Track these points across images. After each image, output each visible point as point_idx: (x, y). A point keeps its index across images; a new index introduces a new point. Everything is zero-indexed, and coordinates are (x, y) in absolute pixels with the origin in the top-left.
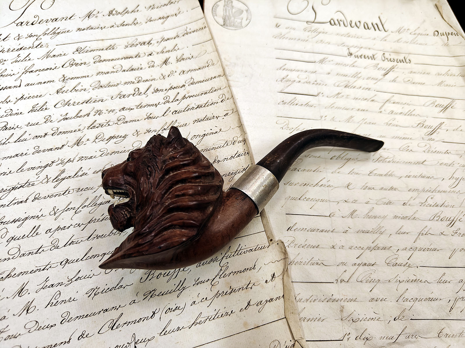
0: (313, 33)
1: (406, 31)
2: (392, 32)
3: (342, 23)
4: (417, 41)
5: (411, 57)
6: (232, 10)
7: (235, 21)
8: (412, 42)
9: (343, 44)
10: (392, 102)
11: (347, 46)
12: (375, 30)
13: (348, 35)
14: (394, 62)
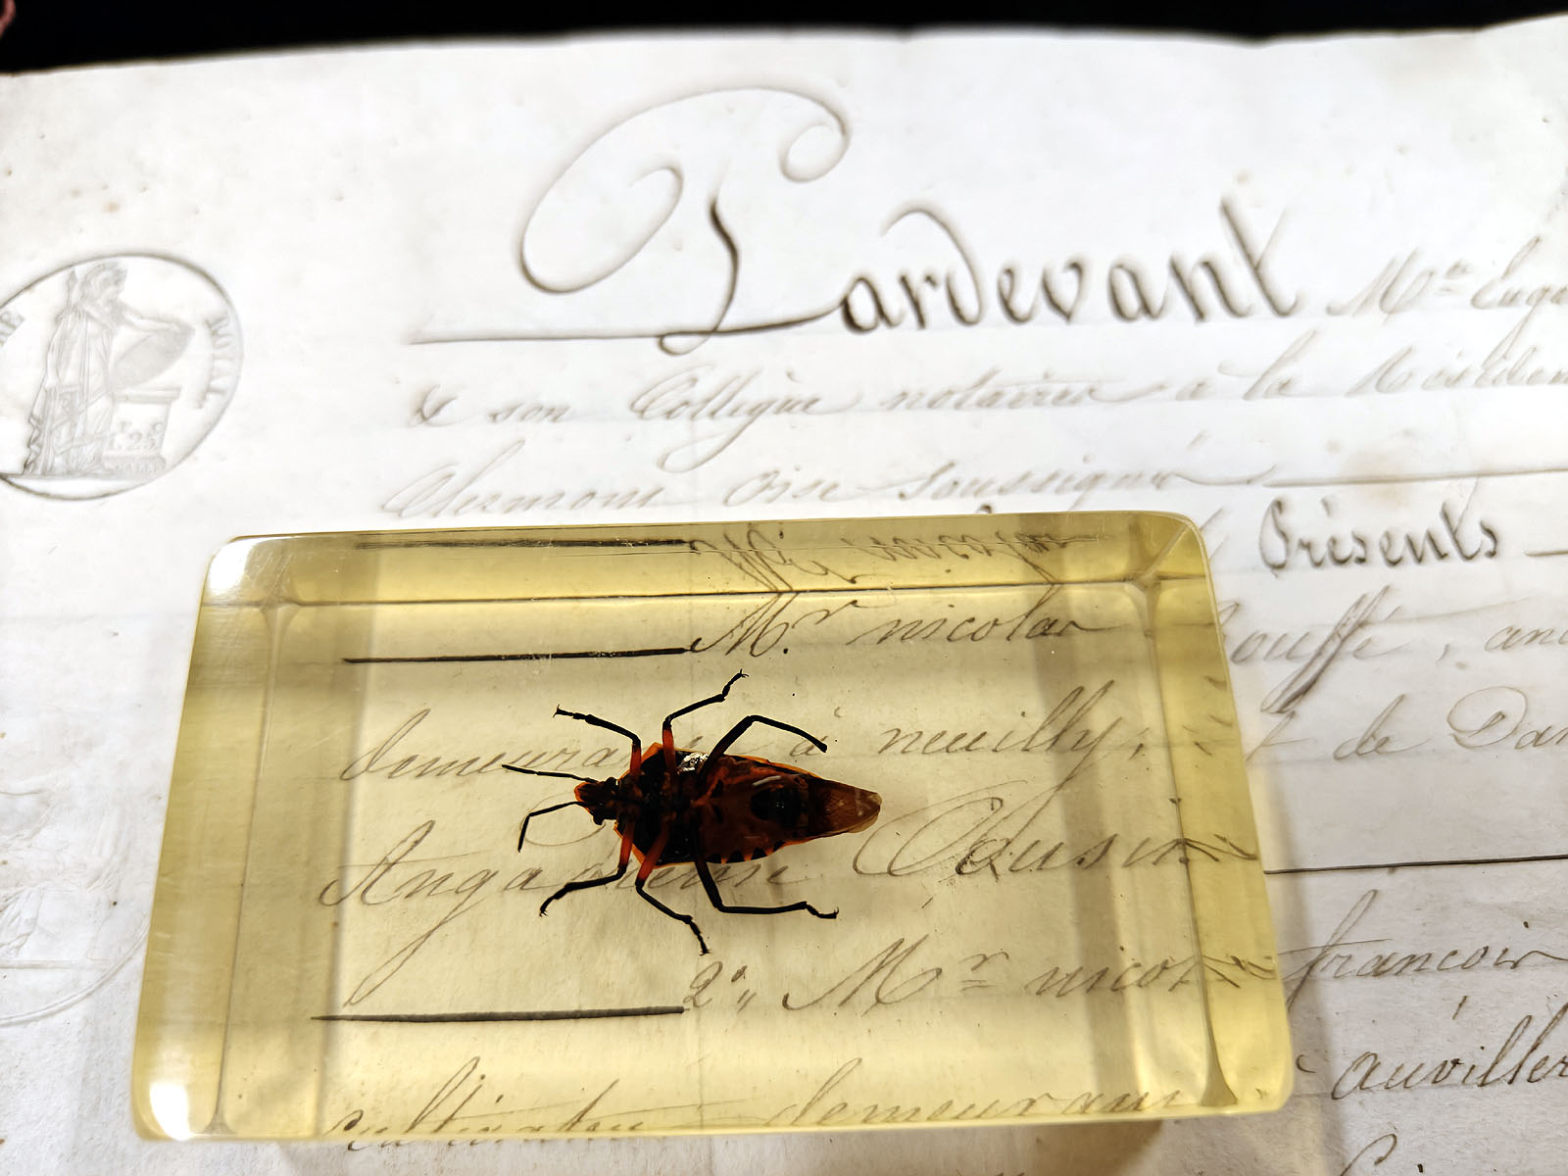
0: (704, 424)
1: (1439, 281)
2: (1330, 311)
3: (934, 301)
4: (1535, 349)
5: (1497, 503)
6: (111, 334)
7: (114, 427)
8: (1496, 372)
9: (945, 479)
10: (1365, 958)
11: (977, 487)
12: (1200, 314)
13: (982, 392)
14: (1361, 560)
